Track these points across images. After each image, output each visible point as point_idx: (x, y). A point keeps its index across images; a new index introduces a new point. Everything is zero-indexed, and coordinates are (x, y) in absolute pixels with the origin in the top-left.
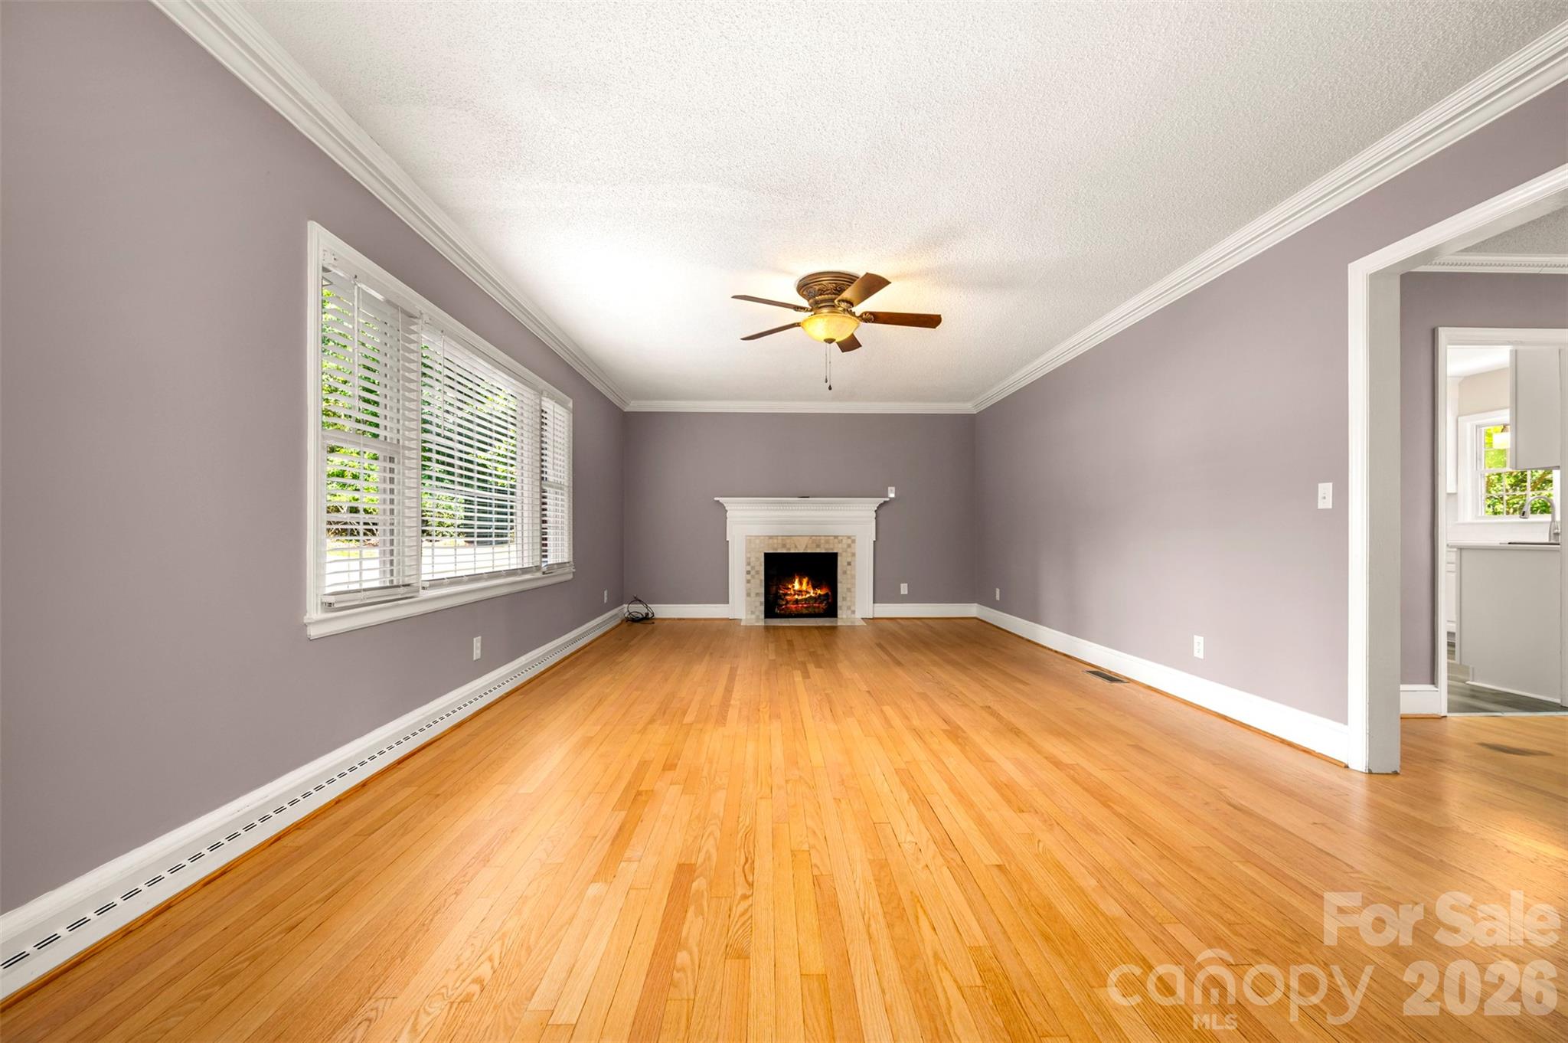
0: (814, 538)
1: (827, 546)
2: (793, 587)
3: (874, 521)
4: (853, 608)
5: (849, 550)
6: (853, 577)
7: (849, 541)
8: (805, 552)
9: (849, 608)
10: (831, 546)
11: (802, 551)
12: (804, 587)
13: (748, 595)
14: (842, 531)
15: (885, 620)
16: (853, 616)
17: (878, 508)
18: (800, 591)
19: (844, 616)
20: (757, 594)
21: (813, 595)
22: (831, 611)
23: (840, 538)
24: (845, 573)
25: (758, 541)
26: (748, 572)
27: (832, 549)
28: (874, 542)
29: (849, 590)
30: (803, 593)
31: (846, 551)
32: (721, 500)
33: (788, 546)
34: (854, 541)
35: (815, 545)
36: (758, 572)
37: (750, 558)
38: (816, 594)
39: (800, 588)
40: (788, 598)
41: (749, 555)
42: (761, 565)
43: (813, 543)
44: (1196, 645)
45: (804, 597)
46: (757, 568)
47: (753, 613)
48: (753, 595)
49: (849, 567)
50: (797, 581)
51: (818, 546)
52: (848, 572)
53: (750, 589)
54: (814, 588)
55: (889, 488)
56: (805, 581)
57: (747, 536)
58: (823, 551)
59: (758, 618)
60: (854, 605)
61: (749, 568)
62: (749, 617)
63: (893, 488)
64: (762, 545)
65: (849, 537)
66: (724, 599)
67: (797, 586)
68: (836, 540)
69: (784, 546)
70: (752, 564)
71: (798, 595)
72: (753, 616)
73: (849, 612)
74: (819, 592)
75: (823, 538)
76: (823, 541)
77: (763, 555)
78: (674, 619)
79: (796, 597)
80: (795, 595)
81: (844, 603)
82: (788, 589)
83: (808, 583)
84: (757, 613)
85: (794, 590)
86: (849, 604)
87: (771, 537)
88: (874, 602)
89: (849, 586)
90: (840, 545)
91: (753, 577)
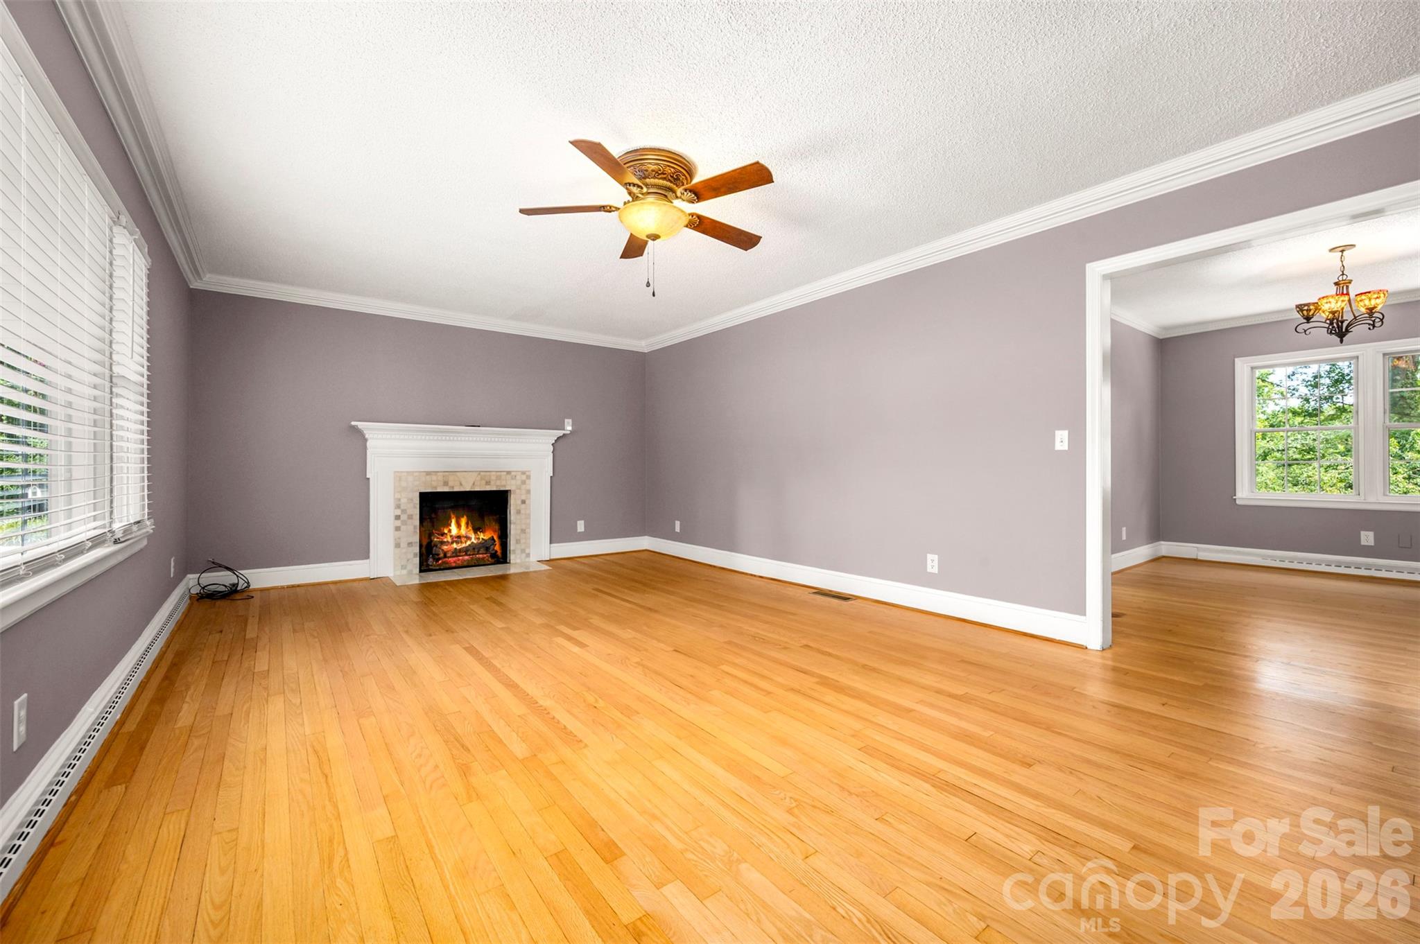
0: (482, 473)
1: (498, 483)
2: (450, 531)
3: (552, 454)
4: (527, 551)
5: (523, 487)
6: (528, 516)
7: (524, 477)
8: (473, 490)
9: (523, 551)
10: (504, 483)
11: (468, 489)
12: (463, 531)
13: (397, 545)
14: (515, 465)
15: (563, 561)
16: (527, 560)
17: (556, 441)
18: (459, 537)
19: (518, 561)
20: (410, 544)
21: (475, 542)
22: (502, 558)
23: (513, 473)
24: (519, 512)
25: (410, 479)
26: (397, 517)
27: (505, 486)
28: (551, 477)
29: (523, 531)
30: (463, 540)
31: (520, 489)
32: (360, 425)
33: (451, 484)
34: (528, 477)
35: (484, 482)
36: (410, 517)
37: (399, 500)
38: (479, 539)
39: (459, 532)
40: (445, 547)
41: (398, 496)
42: (415, 507)
43: (482, 479)
44: (929, 562)
45: (464, 545)
46: (409, 512)
47: (403, 567)
48: (404, 545)
49: (523, 506)
50: (453, 522)
51: (488, 483)
52: (522, 512)
53: (399, 538)
54: (476, 530)
55: (566, 420)
56: (463, 521)
57: (395, 472)
58: (495, 489)
59: (410, 573)
60: (529, 547)
61: (398, 512)
62: (398, 573)
63: (570, 421)
64: (417, 483)
65: (523, 473)
66: (363, 552)
67: (454, 530)
68: (509, 477)
69: (446, 483)
70: (402, 508)
71: (457, 543)
72: (404, 572)
73: (524, 555)
74: (482, 536)
75: (494, 473)
76: (493, 478)
77: (418, 494)
78: (283, 588)
79: (455, 545)
80: (452, 543)
81: (518, 546)
82: (443, 534)
83: (467, 524)
84: (409, 567)
85: (451, 536)
86: (523, 547)
87: (428, 473)
88: (551, 543)
89: (524, 527)
90: (513, 482)
91: (404, 523)
